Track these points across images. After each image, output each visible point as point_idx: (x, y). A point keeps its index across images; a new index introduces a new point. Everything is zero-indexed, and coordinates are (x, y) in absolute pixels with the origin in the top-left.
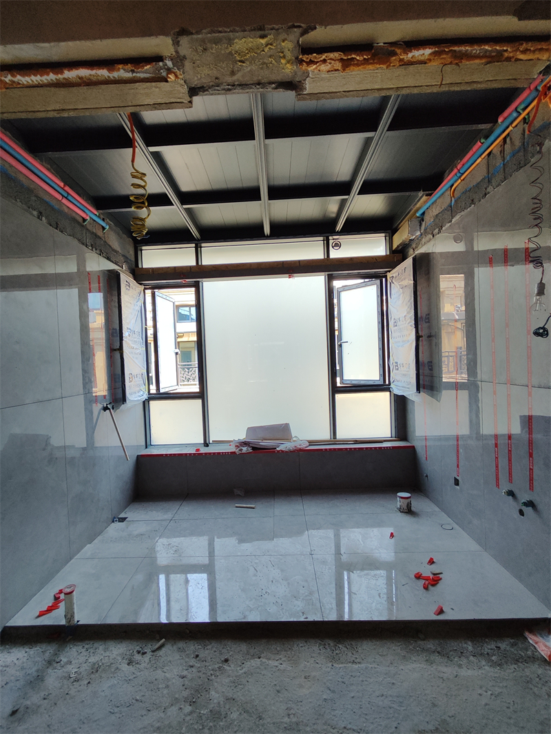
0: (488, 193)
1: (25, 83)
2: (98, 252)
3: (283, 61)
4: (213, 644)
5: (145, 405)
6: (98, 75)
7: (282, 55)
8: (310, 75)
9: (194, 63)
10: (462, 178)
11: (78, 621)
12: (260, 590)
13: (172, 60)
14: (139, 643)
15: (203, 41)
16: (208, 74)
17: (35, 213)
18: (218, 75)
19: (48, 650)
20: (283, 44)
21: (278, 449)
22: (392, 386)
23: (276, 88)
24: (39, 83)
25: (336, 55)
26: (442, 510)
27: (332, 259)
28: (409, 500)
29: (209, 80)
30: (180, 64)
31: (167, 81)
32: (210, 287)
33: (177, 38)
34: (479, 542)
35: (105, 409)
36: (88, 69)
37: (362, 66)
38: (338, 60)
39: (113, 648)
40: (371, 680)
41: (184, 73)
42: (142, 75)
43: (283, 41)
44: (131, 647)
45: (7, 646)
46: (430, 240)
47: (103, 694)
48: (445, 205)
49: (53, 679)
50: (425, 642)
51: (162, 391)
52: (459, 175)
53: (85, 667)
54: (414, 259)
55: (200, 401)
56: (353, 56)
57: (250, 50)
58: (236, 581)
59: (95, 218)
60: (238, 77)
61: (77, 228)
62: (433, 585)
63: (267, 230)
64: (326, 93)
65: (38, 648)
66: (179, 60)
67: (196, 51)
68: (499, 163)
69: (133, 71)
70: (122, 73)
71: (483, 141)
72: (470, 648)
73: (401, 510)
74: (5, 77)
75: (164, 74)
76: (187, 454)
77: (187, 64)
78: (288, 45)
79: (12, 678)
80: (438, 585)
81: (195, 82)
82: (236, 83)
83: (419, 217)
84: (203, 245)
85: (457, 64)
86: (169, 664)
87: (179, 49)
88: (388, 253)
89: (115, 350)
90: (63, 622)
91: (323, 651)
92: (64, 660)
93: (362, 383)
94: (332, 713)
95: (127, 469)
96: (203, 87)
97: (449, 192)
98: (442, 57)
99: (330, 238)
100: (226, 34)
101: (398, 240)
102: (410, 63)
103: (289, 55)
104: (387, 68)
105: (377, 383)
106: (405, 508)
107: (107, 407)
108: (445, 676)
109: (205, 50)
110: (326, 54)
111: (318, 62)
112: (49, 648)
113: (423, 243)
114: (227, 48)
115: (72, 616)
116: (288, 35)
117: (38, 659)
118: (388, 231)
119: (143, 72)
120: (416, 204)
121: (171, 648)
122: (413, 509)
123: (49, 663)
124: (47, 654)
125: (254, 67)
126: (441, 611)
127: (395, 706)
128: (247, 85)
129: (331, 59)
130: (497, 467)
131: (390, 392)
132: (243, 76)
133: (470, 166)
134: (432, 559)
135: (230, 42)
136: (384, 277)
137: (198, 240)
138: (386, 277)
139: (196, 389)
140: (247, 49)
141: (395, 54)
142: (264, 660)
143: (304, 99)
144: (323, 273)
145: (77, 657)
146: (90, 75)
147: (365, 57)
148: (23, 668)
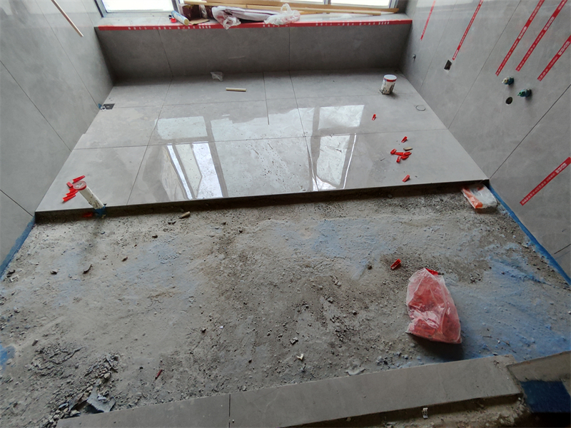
11: (105, 205)
12: (264, 170)
14: (167, 215)
21: (266, 22)
26: (420, 92)
39: (146, 221)
40: (353, 227)
44: (162, 219)
50: (392, 200)
58: (241, 163)
62: (404, 159)
73: (383, 93)
76: (157, 27)
79: (67, 248)
80: (408, 159)
86: (198, 228)
91: (318, 211)
92: (107, 232)
94: (326, 249)
106: (388, 90)
108: (404, 220)
115: (97, 202)
117: (83, 232)
121: (196, 217)
123: (95, 234)
126: (408, 180)
127: (369, 242)
134: (406, 138)
142: (273, 220)
148: (73, 240)
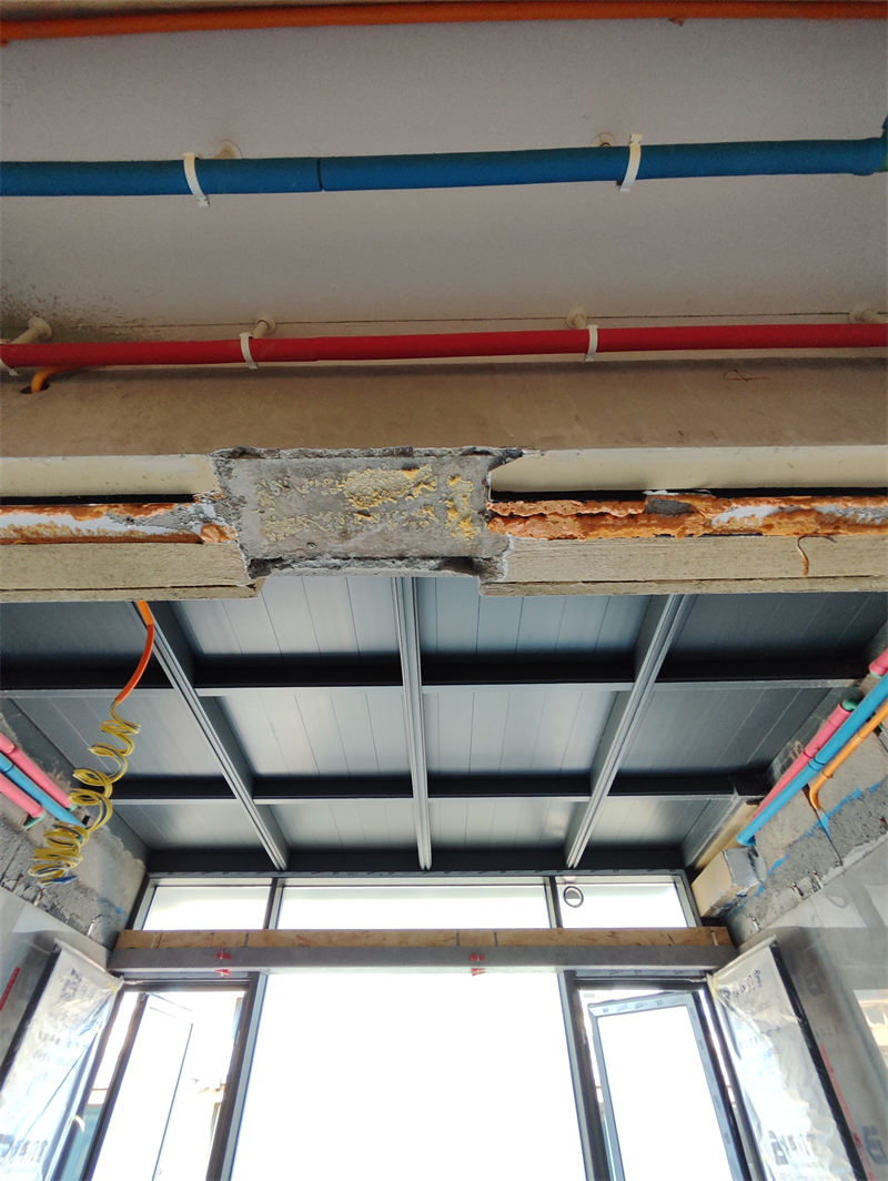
2: (29, 894)
3: (452, 515)
6: (56, 527)
7: (449, 504)
8: (512, 547)
9: (262, 512)
10: (828, 772)
13: (214, 502)
15: (283, 471)
16: (293, 536)
18: (314, 538)
20: (452, 483)
23: (439, 569)
25: (571, 506)
27: (569, 931)
29: (296, 547)
30: (230, 510)
31: (200, 542)
33: (226, 463)
37: (625, 530)
38: (572, 516)
41: (239, 530)
42: (149, 530)
43: (453, 478)
48: (805, 826)
52: (815, 767)
56: (604, 509)
57: (383, 491)
59: (62, 815)
60: (355, 544)
63: (425, 858)
64: (547, 583)
66: (229, 503)
67: (267, 488)
69: (130, 521)
70: (105, 521)
71: (848, 706)
75: (196, 529)
77: (248, 512)
78: (465, 484)
81: (264, 550)
82: (352, 555)
83: (743, 846)
85: (828, 536)
87: (230, 483)
96: (280, 560)
97: (803, 799)
98: (796, 520)
99: (558, 879)
100: (331, 460)
102: (727, 533)
103: (465, 506)
104: (680, 535)
110: (544, 503)
111: (527, 518)
114: (333, 486)
116: (462, 467)
118: (677, 871)
119: (152, 526)
125: (391, 526)
128: (374, 559)
129: (556, 513)
132: (366, 541)
133: (840, 750)
135: (339, 474)
136: (698, 987)
137: (281, 870)
140: (376, 491)
141: (690, 511)
143: (500, 593)
146: (40, 525)
147: (631, 511)
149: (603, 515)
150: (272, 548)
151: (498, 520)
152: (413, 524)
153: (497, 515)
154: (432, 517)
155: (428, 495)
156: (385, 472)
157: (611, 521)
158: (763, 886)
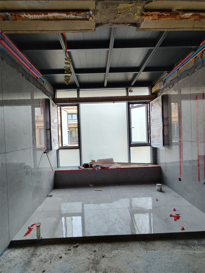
0: (195, 72)
1: (30, 18)
2: (42, 91)
3: (136, 14)
4: (98, 245)
5: (58, 151)
6: (61, 16)
7: (136, 12)
8: (144, 21)
9: (101, 13)
10: (183, 66)
11: (42, 238)
12: (112, 223)
13: (93, 11)
14: (68, 245)
15: (107, 3)
16: (105, 18)
17: (21, 74)
18: (109, 19)
19: (31, 250)
20: (138, 7)
21: (110, 168)
22: (152, 144)
23: (130, 26)
24: (36, 19)
25: (157, 13)
26: (174, 190)
27: (130, 96)
28: (161, 187)
29: (105, 21)
30: (95, 13)
31: (88, 20)
32: (83, 106)
33: (97, 2)
34: (190, 202)
35: (45, 153)
36: (58, 13)
37: (166, 18)
38: (157, 15)
39: (58, 248)
40: (163, 257)
41: (96, 17)
43: (138, 6)
44: (65, 247)
45: (13, 249)
46: (168, 89)
47: (57, 267)
48: (175, 76)
49: (35, 262)
50: (179, 241)
51: (63, 146)
52: (182, 65)
53: (47, 256)
54: (162, 97)
55: (78, 150)
56: (164, 14)
57: (125, 9)
58: (102, 219)
59: (41, 77)
60: (116, 20)
61: (35, 81)
62: (178, 219)
63: (105, 84)
64: (148, 29)
65: (26, 249)
66: (95, 11)
67: (103, 8)
68: (200, 60)
69: (76, 15)
70: (72, 16)
71: (193, 52)
72: (197, 243)
73: (158, 191)
74: (23, 15)
75: (88, 17)
76: (74, 170)
77: (98, 13)
78: (140, 8)
79: (18, 262)
80: (179, 219)
81: (99, 21)
82: (115, 23)
83: (163, 81)
84: (80, 90)
85: (199, 20)
86: (82, 253)
87: (97, 7)
88: (150, 94)
89: (48, 130)
90: (36, 238)
91: (141, 246)
92: (38, 253)
93: (140, 143)
94: (151, 271)
95: (52, 176)
96: (101, 23)
97: (177, 71)
98: (195, 17)
99: (129, 88)
100: (117, 1)
101: (154, 90)
102: (183, 18)
103: (139, 12)
104: (175, 19)
105: (145, 143)
106: (160, 190)
107: (45, 152)
108: (190, 254)
109: (107, 7)
110: (153, 12)
111: (149, 15)
112: (31, 249)
113: (165, 90)
114: (116, 7)
115: (40, 236)
116: (141, 3)
117: (27, 254)
118: (150, 86)
119: (80, 16)
120: (162, 76)
121: (81, 247)
122: (162, 190)
123: (32, 255)
124: (31, 251)
125: (124, 16)
126: (183, 229)
127: (174, 266)
128: (119, 23)
129: (155, 14)
130: (199, 174)
131: (151, 146)
132: (118, 20)
133: (187, 62)
134: (174, 209)
135: (118, 5)
136: (148, 103)
137: (79, 88)
138: (149, 103)
139: (77, 145)
140: (123, 8)
141: (178, 14)
142: (119, 251)
143: (139, 31)
144: (126, 101)
145: (43, 252)
146: (58, 16)
147: (168, 14)
148: (21, 258)
149: (163, 15)
150: (101, 21)
151: (144, 16)
152: (128, 16)
153: (144, 14)
154: (132, 14)
155: (132, 10)
156: (126, 4)
157: (164, 16)
158: (164, 87)
